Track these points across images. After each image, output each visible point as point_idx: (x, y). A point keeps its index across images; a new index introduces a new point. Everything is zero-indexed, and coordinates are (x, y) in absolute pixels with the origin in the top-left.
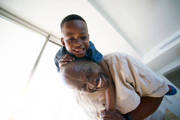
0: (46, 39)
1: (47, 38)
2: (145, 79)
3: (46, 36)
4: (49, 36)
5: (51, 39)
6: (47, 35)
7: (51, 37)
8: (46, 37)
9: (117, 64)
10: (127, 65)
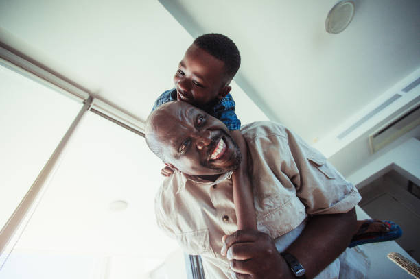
0: (83, 105)
1: (84, 103)
2: (320, 171)
3: (82, 97)
4: (91, 99)
5: (95, 105)
6: (87, 96)
7: (95, 101)
8: (83, 101)
9: (267, 139)
10: (286, 140)
